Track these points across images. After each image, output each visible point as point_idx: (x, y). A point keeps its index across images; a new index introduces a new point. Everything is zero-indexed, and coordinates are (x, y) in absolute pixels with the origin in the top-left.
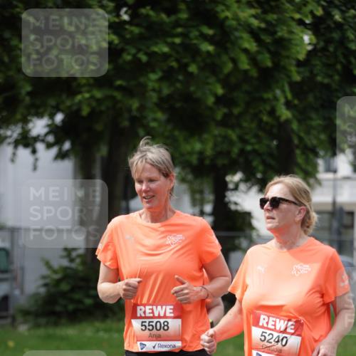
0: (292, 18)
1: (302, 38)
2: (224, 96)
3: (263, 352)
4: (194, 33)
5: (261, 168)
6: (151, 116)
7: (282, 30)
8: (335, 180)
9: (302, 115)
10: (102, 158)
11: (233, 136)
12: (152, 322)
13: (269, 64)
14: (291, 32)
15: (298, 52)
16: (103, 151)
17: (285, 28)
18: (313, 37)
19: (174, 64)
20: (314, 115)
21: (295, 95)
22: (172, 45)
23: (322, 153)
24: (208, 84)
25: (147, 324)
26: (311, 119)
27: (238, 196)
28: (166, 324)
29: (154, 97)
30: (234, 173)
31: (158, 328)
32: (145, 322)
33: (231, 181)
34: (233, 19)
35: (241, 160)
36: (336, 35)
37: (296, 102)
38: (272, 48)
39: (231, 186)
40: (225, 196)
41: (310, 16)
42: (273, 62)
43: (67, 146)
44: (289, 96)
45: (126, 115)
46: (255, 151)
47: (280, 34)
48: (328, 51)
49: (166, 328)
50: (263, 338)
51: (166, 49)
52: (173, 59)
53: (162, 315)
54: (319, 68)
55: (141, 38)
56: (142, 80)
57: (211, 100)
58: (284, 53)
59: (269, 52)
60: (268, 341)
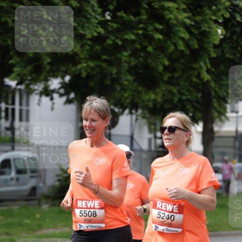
0: (211, 19)
1: (217, 31)
3: (159, 225)
7: (205, 26)
12: (86, 211)
14: (210, 28)
15: (214, 40)
17: (206, 25)
18: (224, 31)
25: (83, 212)
28: (94, 212)
31: (90, 215)
36: (238, 30)
37: (213, 70)
41: (222, 18)
48: (233, 39)
49: (95, 215)
50: (159, 216)
53: (92, 207)
54: (227, 49)
60: (162, 218)
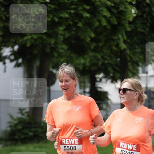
1: (131, 11)
2: (95, 38)
4: (80, 8)
5: (112, 71)
6: (60, 47)
8: (147, 77)
9: (131, 46)
10: (37, 67)
11: (99, 56)
12: (69, 146)
13: (116, 23)
14: (126, 8)
16: (38, 63)
17: (123, 6)
18: (136, 10)
19: (71, 23)
20: (137, 47)
21: (128, 37)
22: (70, 14)
23: (140, 64)
24: (87, 32)
25: (66, 147)
26: (135, 48)
27: (101, 84)
28: (75, 147)
29: (61, 38)
30: (100, 74)
31: (71, 149)
32: (66, 146)
33: (98, 77)
34: (99, 2)
35: (103, 68)
36: (147, 10)
37: (128, 40)
38: (117, 15)
39: (98, 80)
40: (95, 84)
41: (135, 1)
42: (118, 22)
43: (20, 61)
44: (125, 38)
45: (48, 46)
46: (109, 64)
47: (121, 9)
48: (144, 17)
49: (75, 149)
50: (122, 153)
51: (67, 16)
52: (70, 20)
53: (73, 143)
54: (139, 25)
55: (55, 10)
56: (56, 30)
57: (88, 40)
58: (123, 18)
59: (116, 17)
